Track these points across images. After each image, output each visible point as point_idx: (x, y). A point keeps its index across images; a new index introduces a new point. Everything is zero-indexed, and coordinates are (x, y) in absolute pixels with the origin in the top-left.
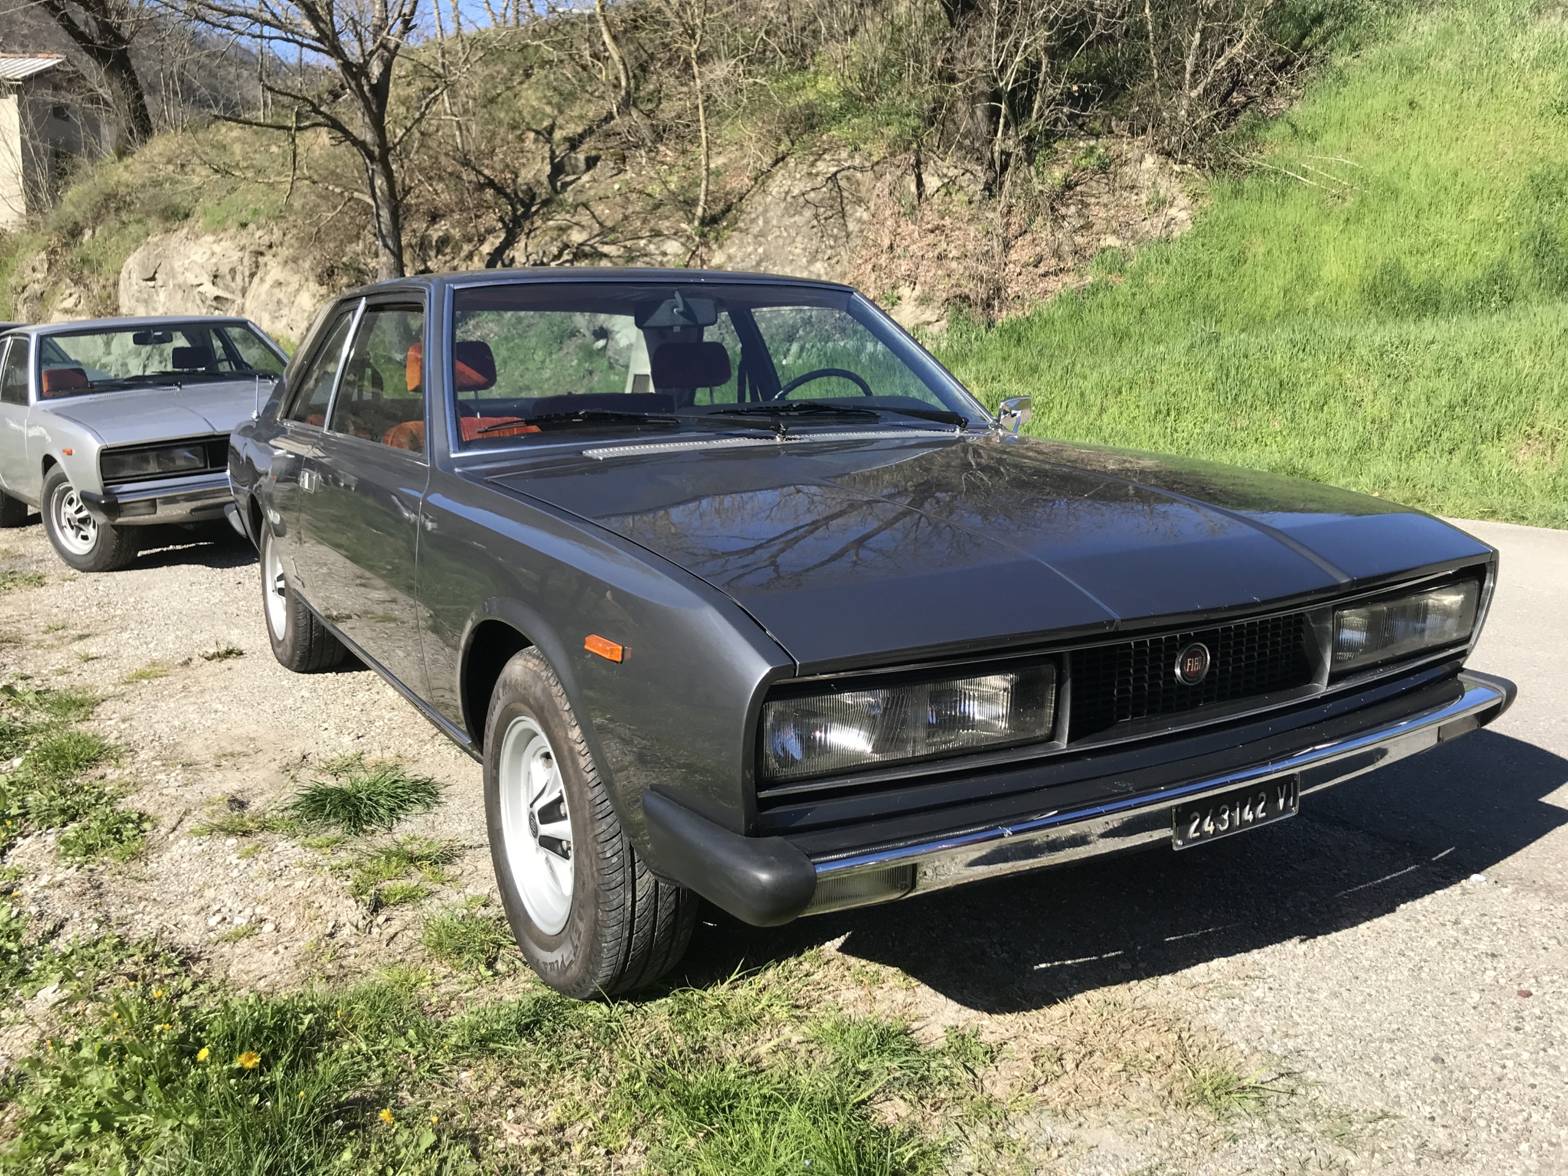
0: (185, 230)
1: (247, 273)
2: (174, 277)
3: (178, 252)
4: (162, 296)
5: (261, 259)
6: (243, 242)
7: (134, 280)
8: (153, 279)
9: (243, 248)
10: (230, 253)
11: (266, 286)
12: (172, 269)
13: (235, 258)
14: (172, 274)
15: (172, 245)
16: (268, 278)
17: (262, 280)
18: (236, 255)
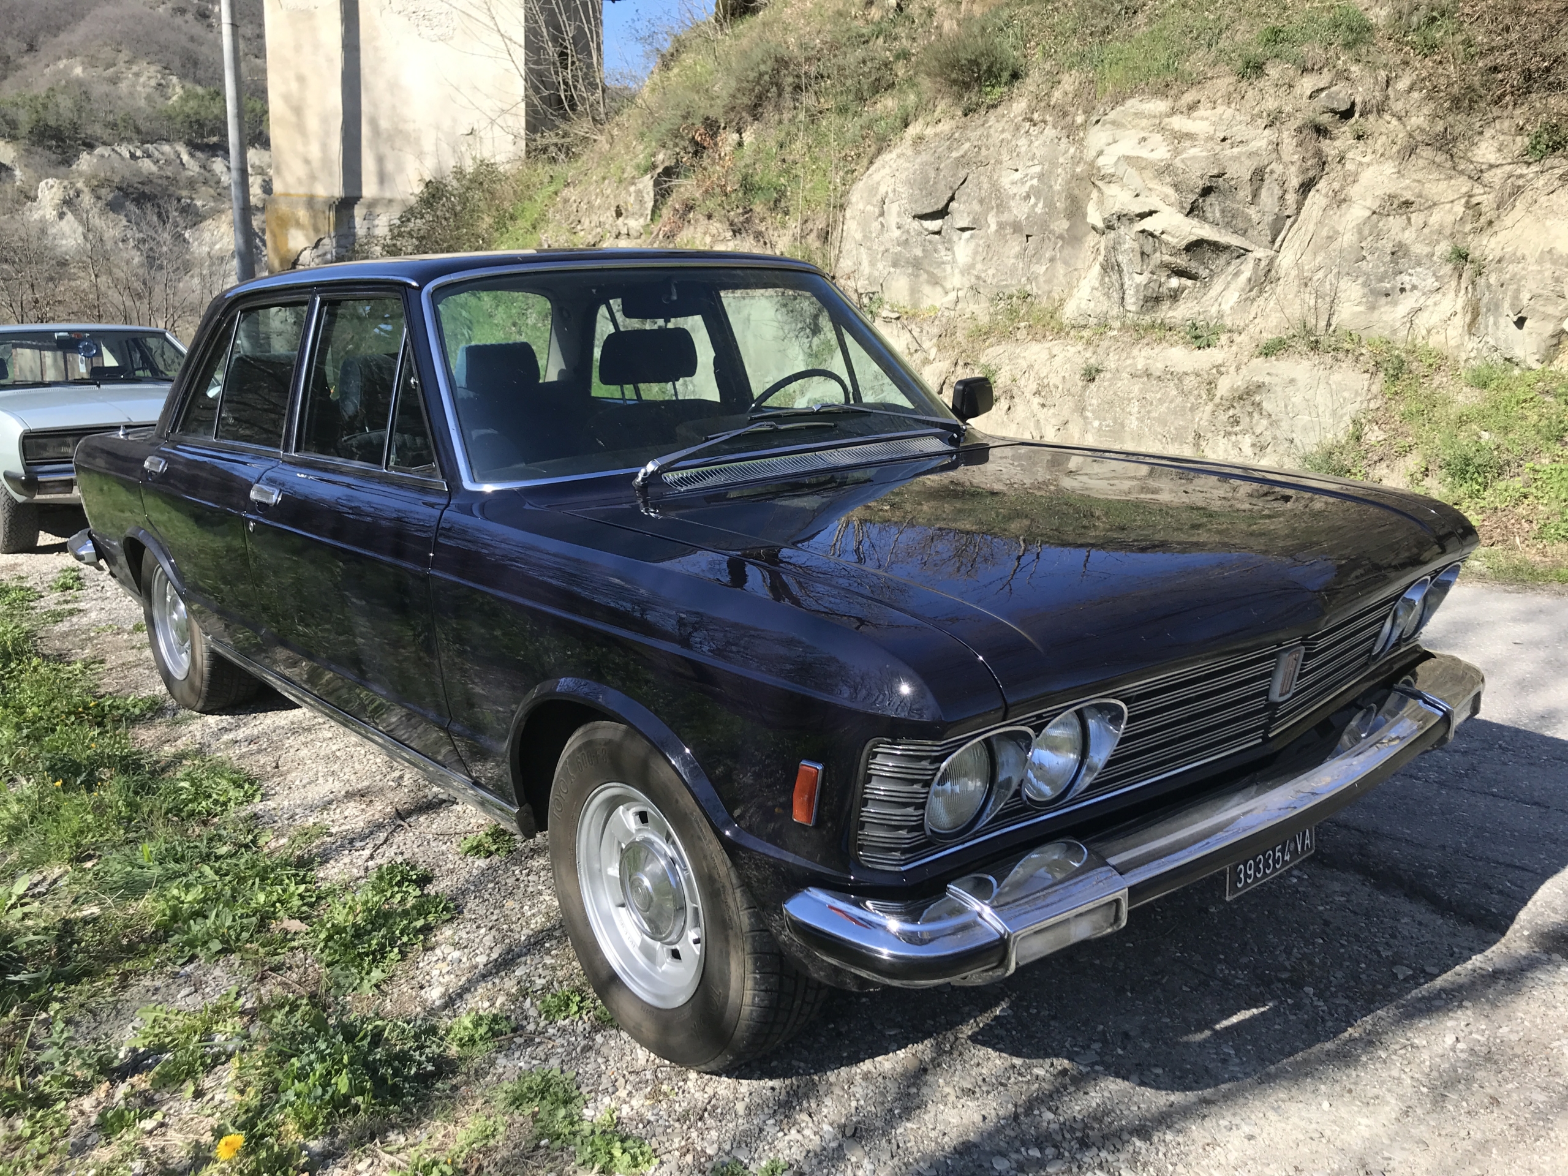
0: (1019, 106)
1: (1294, 182)
2: (1001, 207)
3: (1014, 151)
4: (963, 249)
5: (1326, 145)
6: (1271, 104)
7: (892, 219)
8: (942, 213)
9: (1274, 120)
10: (1240, 131)
11: (1357, 213)
12: (996, 188)
13: (1263, 143)
14: (998, 200)
15: (996, 138)
16: (1354, 191)
17: (1339, 200)
18: (1261, 140)
